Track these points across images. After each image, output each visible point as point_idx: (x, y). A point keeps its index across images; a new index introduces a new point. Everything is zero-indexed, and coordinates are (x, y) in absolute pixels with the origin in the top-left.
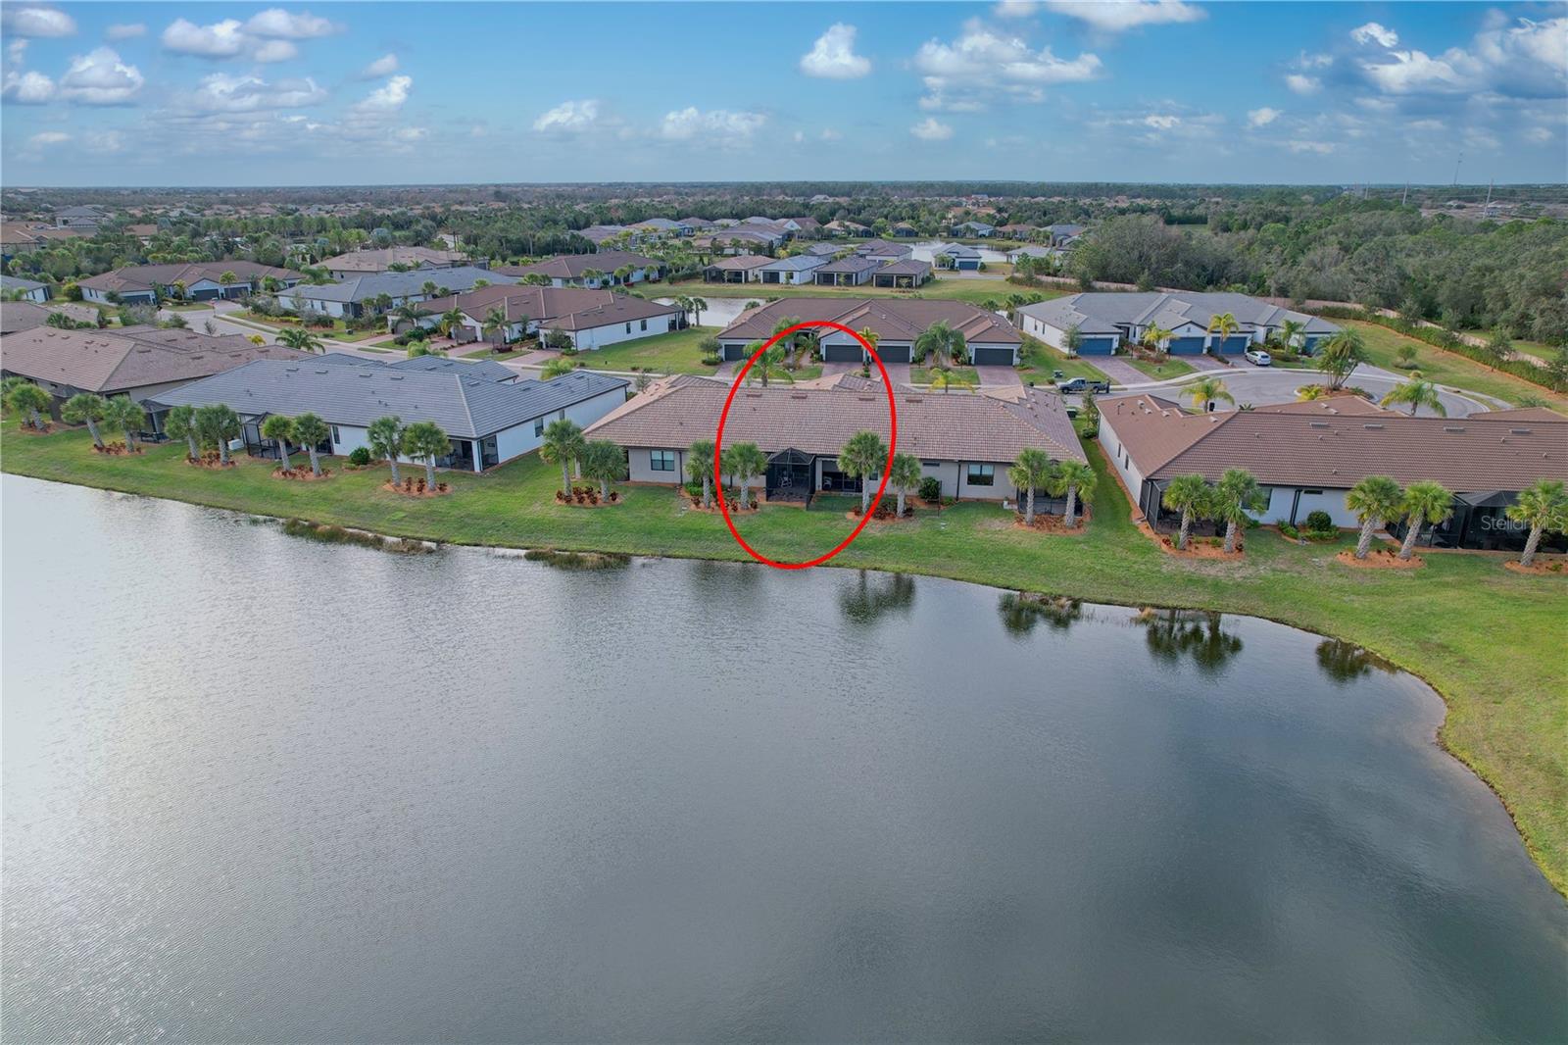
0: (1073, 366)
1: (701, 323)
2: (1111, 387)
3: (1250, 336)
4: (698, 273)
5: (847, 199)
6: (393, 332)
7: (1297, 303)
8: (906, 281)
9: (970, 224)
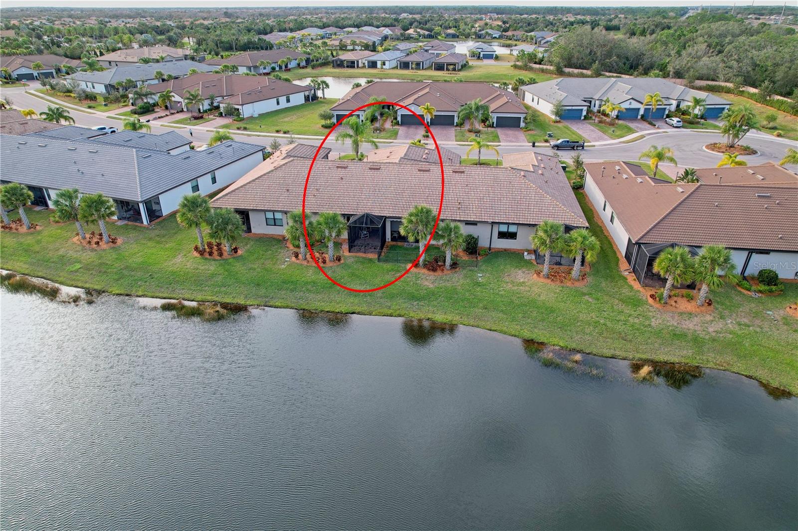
0: (559, 128)
1: (325, 97)
2: (585, 144)
3: (668, 107)
4: (329, 62)
5: (419, 16)
6: (133, 104)
7: (690, 82)
8: (451, 67)
9: (487, 30)
